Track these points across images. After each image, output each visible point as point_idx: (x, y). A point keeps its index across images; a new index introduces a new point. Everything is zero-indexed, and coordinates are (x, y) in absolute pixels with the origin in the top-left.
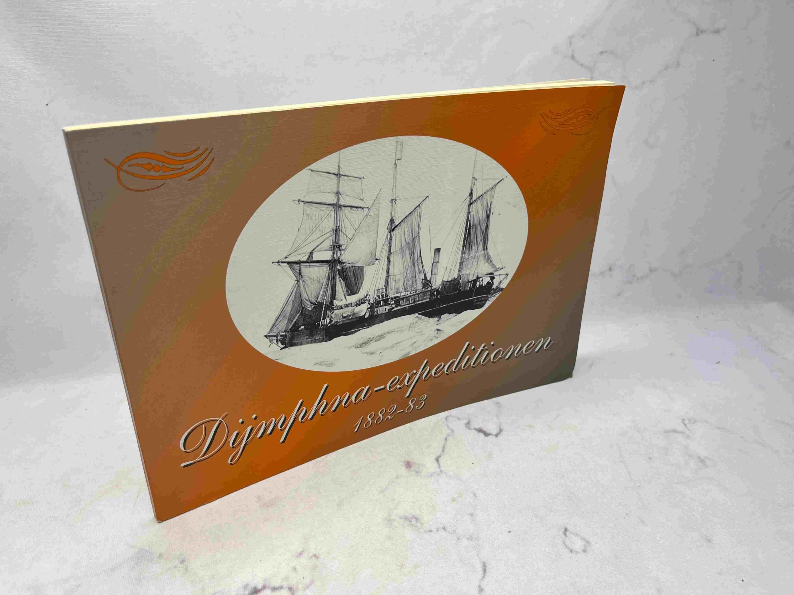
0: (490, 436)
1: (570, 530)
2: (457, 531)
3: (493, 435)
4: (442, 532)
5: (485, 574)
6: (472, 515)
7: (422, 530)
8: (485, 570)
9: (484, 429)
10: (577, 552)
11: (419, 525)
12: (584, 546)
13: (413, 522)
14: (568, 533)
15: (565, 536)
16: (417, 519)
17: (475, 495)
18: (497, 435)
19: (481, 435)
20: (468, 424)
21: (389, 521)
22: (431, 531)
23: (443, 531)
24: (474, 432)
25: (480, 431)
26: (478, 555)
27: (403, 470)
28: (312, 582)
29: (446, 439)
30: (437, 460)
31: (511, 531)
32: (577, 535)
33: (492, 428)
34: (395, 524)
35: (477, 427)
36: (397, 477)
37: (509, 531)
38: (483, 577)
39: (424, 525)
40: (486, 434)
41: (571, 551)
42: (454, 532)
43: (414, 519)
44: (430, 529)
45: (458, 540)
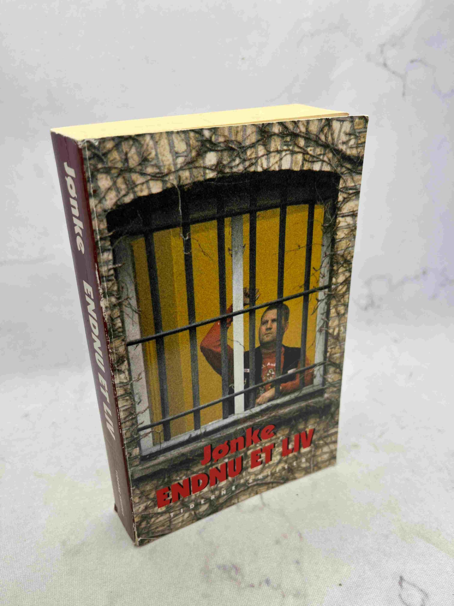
1: (406, 580)
2: (282, 586)
4: (265, 587)
11: (240, 577)
13: (233, 573)
14: (403, 584)
15: (401, 587)
22: (252, 586)
23: (267, 585)
31: (342, 584)
42: (279, 586)
43: (234, 570)
44: (252, 583)
45: (283, 597)
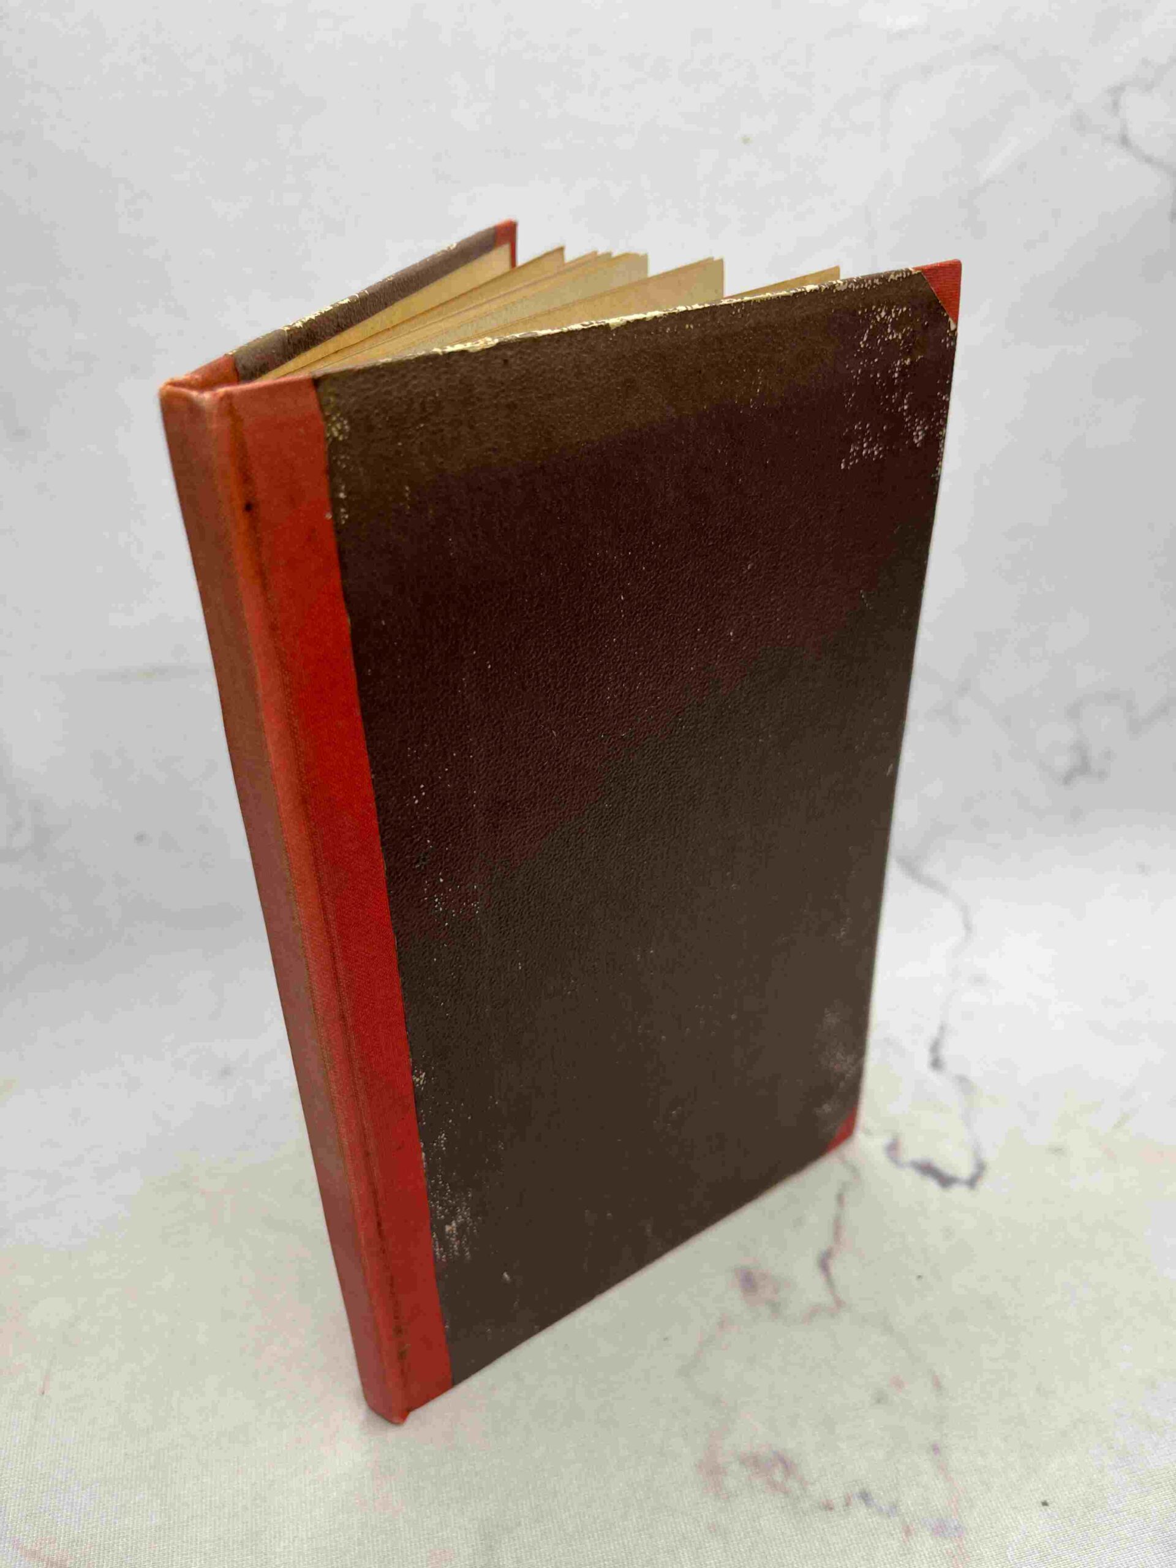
0: (955, 1187)
2: (903, 1509)
3: (962, 1182)
4: (860, 1511)
6: (936, 1449)
7: (806, 1504)
9: (938, 1162)
11: (796, 1485)
13: (778, 1475)
16: (787, 1465)
17: (937, 1384)
18: (972, 1183)
19: (931, 1186)
20: (893, 1149)
21: (711, 1471)
22: (829, 1507)
23: (863, 1504)
24: (912, 1177)
25: (927, 1169)
27: (734, 1301)
29: (840, 1199)
30: (824, 1264)
31: (1048, 1501)
33: (957, 1160)
34: (730, 1483)
35: (918, 1158)
36: (723, 1324)
37: (1042, 1499)
39: (810, 1488)
40: (945, 1181)
42: (894, 1507)
43: (780, 1465)
44: (827, 1500)
45: (907, 1536)
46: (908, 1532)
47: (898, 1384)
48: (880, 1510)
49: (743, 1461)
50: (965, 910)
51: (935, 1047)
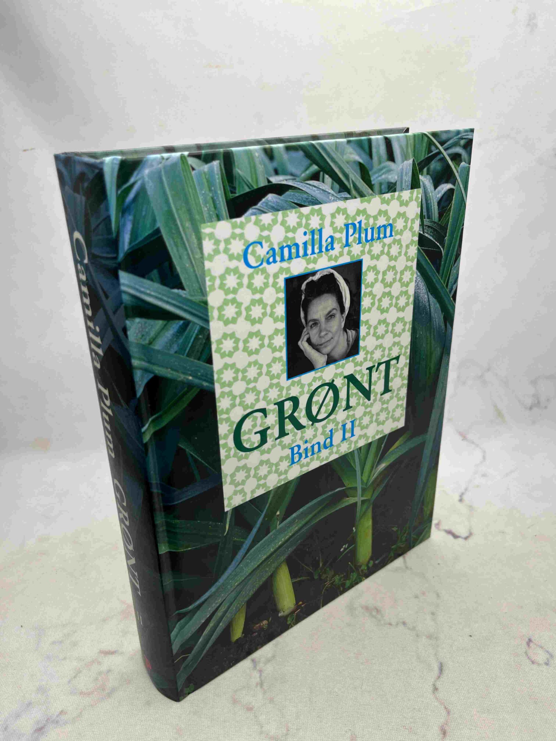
0: (460, 540)
3: (462, 538)
5: (441, 674)
6: (433, 614)
7: (382, 622)
8: (441, 669)
9: (454, 531)
10: (539, 664)
12: (547, 659)
16: (378, 611)
17: (438, 595)
18: (466, 538)
19: (450, 537)
20: (438, 525)
21: (351, 608)
24: (443, 534)
25: (449, 532)
26: (436, 654)
28: (274, 657)
32: (542, 647)
33: (462, 531)
35: (447, 528)
37: (471, 634)
38: (439, 677)
40: (456, 537)
41: (533, 662)
46: (417, 636)
47: (424, 593)
48: (409, 629)
49: (362, 608)
50: (484, 452)
51: (462, 495)
